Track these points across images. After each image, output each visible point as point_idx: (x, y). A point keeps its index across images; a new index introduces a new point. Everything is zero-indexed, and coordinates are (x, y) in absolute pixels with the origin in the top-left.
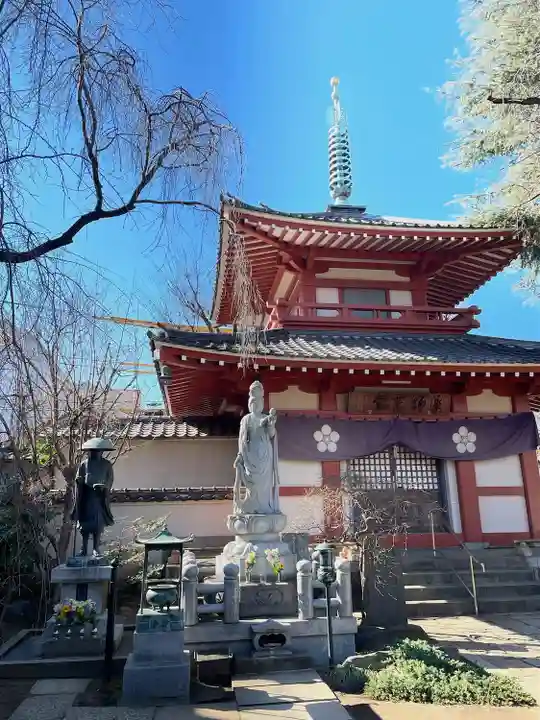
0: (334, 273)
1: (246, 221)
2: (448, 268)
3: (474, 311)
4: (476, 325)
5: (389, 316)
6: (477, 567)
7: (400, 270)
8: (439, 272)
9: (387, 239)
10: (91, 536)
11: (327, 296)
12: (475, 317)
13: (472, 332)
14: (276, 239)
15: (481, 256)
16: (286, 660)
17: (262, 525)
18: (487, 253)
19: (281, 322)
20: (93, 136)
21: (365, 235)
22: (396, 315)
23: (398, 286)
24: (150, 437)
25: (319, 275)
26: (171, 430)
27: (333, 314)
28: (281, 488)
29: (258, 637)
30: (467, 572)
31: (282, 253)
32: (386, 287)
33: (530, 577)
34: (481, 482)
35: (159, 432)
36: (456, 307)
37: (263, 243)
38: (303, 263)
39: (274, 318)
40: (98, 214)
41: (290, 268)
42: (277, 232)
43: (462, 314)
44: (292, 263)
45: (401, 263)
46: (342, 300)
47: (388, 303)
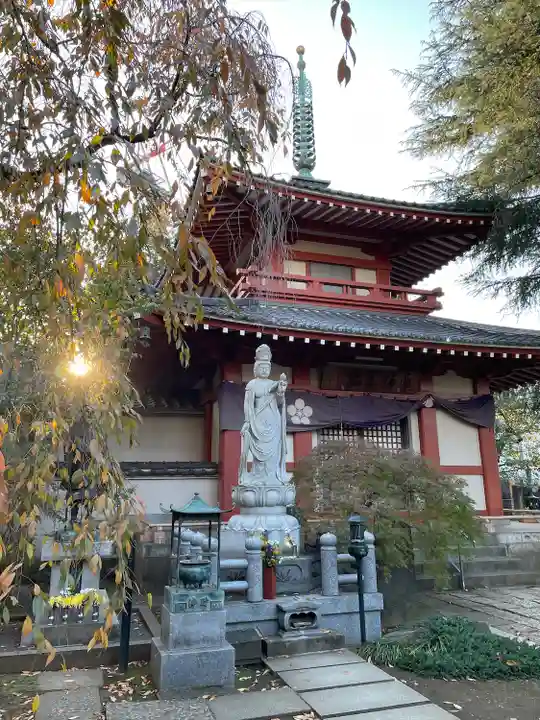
3: (438, 293)
4: (438, 307)
5: (354, 293)
7: (367, 249)
11: (295, 269)
12: (438, 299)
13: (435, 314)
15: (444, 239)
16: (318, 640)
18: (452, 238)
22: (363, 293)
23: (365, 265)
27: (302, 286)
29: (287, 616)
32: (351, 264)
36: (414, 287)
43: (425, 295)
45: (367, 240)
46: (308, 272)
47: (353, 278)
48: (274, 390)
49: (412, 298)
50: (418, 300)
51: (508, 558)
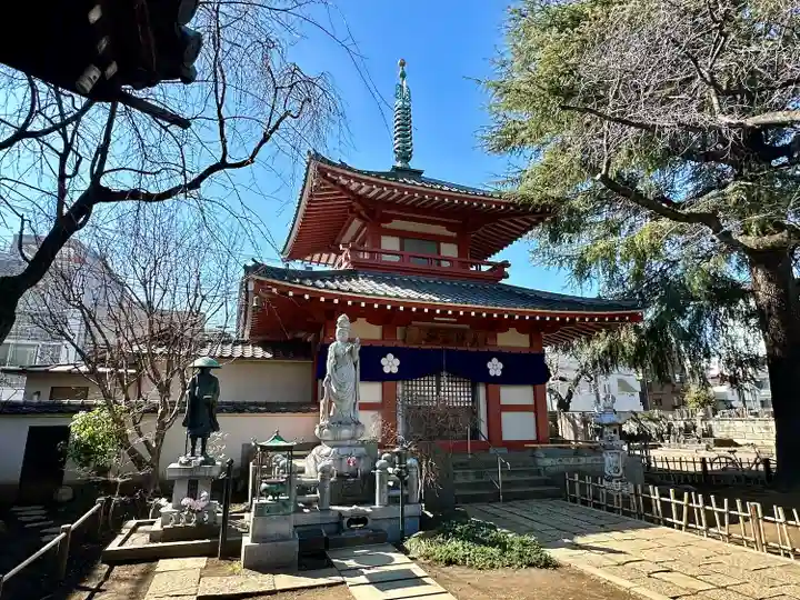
0: (396, 224)
1: (329, 175)
2: (487, 228)
3: (505, 264)
4: (506, 276)
5: (439, 265)
6: (504, 466)
7: (449, 227)
8: (480, 231)
9: (433, 200)
10: (199, 440)
11: (391, 243)
12: (506, 270)
13: (503, 281)
14: (352, 192)
15: (512, 221)
17: (346, 432)
18: (517, 220)
19: (352, 263)
20: (222, 99)
21: (416, 195)
22: (445, 264)
23: (448, 240)
24: (231, 357)
25: (383, 225)
26: (249, 351)
27: (397, 259)
28: (360, 404)
29: (346, 520)
30: (495, 470)
31: (354, 204)
32: (438, 239)
33: (538, 472)
34: (504, 401)
35: (238, 353)
36: (489, 260)
37: (341, 194)
38: (371, 213)
39: (346, 259)
40: (222, 165)
41: (360, 217)
42: (354, 186)
43: (496, 266)
44: (363, 213)
45: (452, 221)
46: (402, 247)
47: (439, 253)
48: (351, 352)
49: (485, 268)
50: (490, 270)
51: (544, 477)
